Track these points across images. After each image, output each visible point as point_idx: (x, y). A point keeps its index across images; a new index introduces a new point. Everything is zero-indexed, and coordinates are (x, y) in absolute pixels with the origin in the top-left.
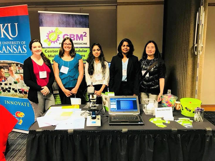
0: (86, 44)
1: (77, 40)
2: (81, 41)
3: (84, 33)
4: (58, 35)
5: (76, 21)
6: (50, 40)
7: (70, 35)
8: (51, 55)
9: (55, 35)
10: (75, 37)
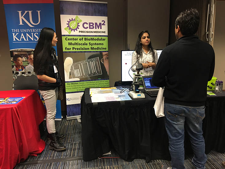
0: (104, 32)
1: (96, 28)
2: (99, 30)
3: (102, 21)
4: (78, 23)
5: (95, 9)
6: (70, 28)
7: (90, 23)
8: (71, 43)
9: (75, 23)
10: (94, 26)
